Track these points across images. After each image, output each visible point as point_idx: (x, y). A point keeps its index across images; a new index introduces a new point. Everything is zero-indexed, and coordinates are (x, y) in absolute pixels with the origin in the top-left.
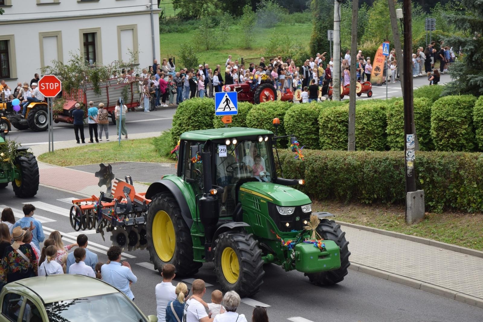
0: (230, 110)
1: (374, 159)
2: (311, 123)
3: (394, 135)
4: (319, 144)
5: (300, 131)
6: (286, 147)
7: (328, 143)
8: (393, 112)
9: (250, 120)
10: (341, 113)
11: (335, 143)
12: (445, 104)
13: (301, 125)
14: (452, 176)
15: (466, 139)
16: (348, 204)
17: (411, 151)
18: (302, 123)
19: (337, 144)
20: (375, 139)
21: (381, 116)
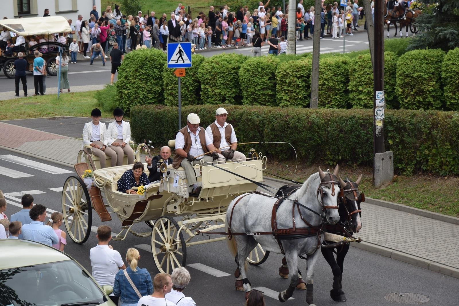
0: (184, 62)
1: (340, 117)
2: (267, 78)
3: (356, 91)
4: (275, 100)
5: (256, 86)
6: (241, 104)
7: (286, 100)
8: (356, 67)
9: (202, 74)
10: (300, 68)
11: (293, 99)
12: (412, 59)
13: (257, 79)
14: (424, 136)
15: (433, 96)
16: (310, 166)
17: (381, 109)
18: (258, 78)
19: (296, 101)
20: (336, 95)
21: (343, 71)
